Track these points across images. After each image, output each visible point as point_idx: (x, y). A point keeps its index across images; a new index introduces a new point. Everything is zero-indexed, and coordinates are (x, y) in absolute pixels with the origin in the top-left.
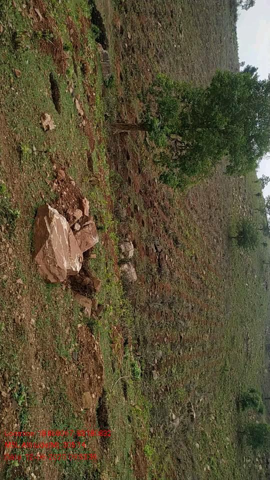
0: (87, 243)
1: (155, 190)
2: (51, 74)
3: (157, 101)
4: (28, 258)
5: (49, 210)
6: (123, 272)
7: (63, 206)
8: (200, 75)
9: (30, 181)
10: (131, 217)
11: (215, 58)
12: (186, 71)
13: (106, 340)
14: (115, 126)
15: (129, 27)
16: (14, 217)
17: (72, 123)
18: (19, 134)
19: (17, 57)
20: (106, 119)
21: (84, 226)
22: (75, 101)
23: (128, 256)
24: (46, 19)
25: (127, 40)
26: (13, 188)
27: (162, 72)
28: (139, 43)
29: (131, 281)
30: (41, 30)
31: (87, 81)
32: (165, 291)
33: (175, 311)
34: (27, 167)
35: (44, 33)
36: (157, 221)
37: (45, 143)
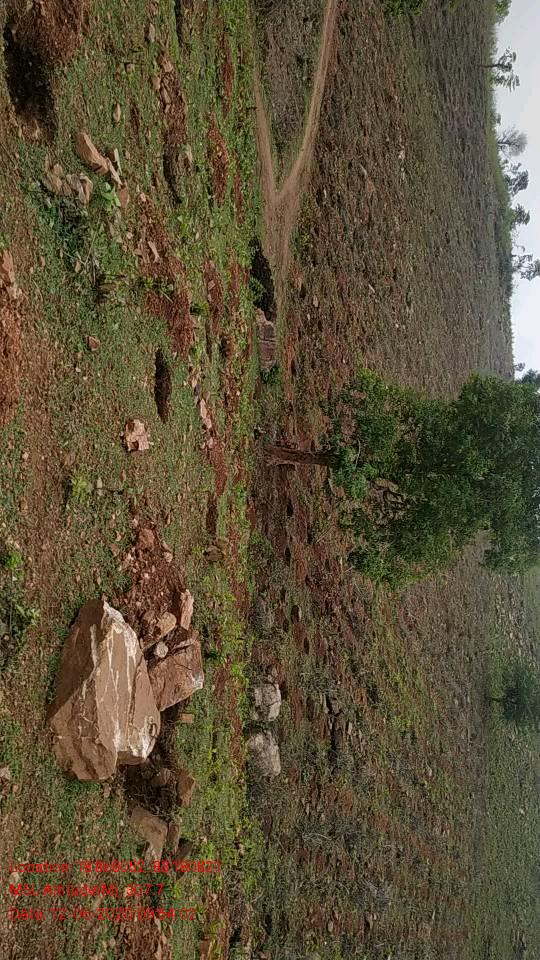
0: (178, 688)
1: (337, 581)
2: (159, 351)
3: (354, 417)
4: (37, 716)
5: (103, 611)
6: (253, 752)
7: (139, 604)
8: (441, 378)
9: (76, 547)
10: (282, 631)
11: (470, 353)
12: (414, 369)
13: (188, 929)
14: (271, 452)
15: (317, 288)
16: (23, 622)
17: (188, 441)
18: (73, 454)
19: (98, 316)
20: (256, 438)
21: (177, 650)
22: (198, 402)
23: (267, 715)
24: (166, 260)
25: (312, 308)
26: (36, 560)
27: (369, 367)
28: (331, 314)
29: (265, 775)
30: (152, 276)
31: (228, 370)
32: (340, 807)
33: (359, 858)
34: (76, 517)
35: (158, 281)
36: (336, 644)
37: (124, 475)
